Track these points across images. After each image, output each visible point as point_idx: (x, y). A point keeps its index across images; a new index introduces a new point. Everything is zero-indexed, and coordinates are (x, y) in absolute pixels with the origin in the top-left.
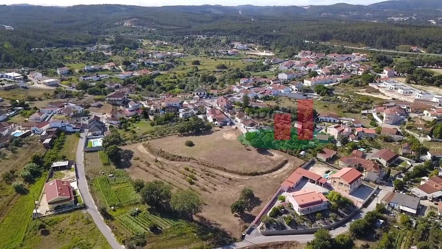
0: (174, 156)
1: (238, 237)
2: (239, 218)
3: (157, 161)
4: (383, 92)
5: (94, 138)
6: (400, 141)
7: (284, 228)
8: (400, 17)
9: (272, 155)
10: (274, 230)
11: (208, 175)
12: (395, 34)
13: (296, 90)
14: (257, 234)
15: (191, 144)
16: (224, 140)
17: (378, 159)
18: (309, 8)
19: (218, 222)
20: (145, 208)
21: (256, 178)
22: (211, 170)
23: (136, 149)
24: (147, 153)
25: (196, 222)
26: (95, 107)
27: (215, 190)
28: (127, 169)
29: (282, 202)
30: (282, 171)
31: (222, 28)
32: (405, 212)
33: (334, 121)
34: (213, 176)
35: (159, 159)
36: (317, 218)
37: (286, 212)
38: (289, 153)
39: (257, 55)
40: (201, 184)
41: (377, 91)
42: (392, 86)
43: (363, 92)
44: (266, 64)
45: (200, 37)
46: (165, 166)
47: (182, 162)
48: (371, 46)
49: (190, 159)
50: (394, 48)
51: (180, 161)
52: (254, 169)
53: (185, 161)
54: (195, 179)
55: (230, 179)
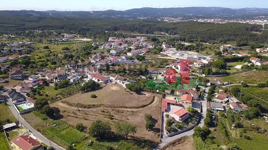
0: (90, 105)
1: (159, 141)
2: (152, 131)
3: (79, 111)
4: (170, 56)
5: (20, 104)
6: (193, 78)
7: (177, 131)
8: (142, 17)
9: (145, 95)
10: (173, 133)
11: (119, 112)
12: (151, 26)
13: (125, 59)
14: (166, 137)
15: (95, 97)
16: (113, 91)
17: (191, 88)
18: (93, 12)
19: (143, 136)
20: (94, 140)
21: (146, 108)
22: (119, 109)
23: (59, 106)
24: (68, 106)
25: (130, 139)
26: (3, 83)
27: (128, 119)
28: (61, 119)
29: (167, 118)
30: (156, 102)
31: (50, 25)
32: (219, 110)
33: (157, 73)
34: (122, 112)
35: (80, 109)
36: (189, 122)
37: (173, 122)
38: (152, 92)
39: (82, 41)
40: (118, 118)
41: (167, 56)
42: (173, 52)
43: (160, 57)
44: (94, 46)
45: (36, 31)
46: (87, 113)
47: (96, 108)
48: (141, 33)
49: (100, 105)
50: (153, 33)
51: (94, 107)
52: (142, 104)
53: (98, 107)
54: (113, 116)
55: (132, 112)
